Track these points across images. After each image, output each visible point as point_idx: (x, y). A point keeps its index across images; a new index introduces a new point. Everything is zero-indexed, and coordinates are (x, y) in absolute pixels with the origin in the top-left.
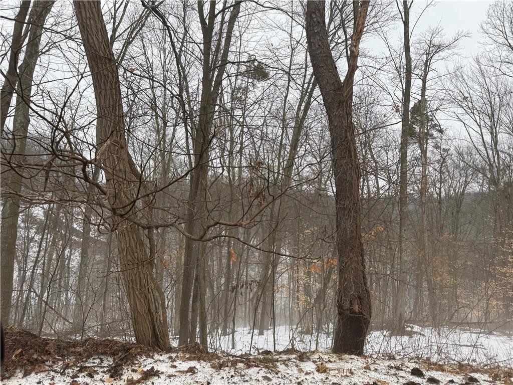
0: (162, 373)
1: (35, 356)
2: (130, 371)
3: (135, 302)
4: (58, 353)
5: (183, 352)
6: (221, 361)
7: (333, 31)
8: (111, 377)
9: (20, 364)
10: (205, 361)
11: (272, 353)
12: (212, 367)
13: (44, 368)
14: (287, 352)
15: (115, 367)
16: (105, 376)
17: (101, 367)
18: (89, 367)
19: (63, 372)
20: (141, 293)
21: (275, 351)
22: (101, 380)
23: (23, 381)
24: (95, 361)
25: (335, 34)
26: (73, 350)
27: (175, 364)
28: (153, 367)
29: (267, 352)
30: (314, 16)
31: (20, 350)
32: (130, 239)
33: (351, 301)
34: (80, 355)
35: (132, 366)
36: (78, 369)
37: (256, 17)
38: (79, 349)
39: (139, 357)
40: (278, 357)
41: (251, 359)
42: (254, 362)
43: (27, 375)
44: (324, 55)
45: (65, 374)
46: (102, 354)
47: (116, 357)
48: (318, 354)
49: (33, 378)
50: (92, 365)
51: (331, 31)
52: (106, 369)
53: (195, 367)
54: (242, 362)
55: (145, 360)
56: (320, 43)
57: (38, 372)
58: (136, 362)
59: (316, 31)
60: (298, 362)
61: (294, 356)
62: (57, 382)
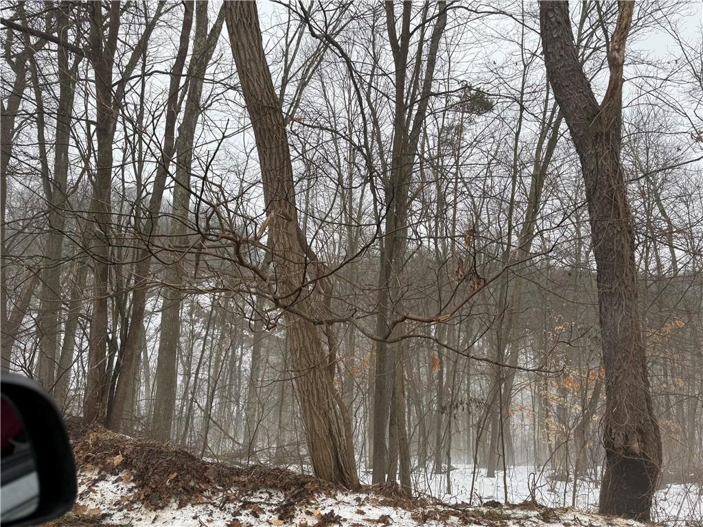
0: (345, 520)
1: (192, 484)
2: (304, 513)
3: (312, 421)
4: (219, 482)
5: (376, 493)
6: (427, 511)
7: (588, 32)
8: (280, 518)
9: (175, 491)
10: (404, 508)
11: (502, 506)
12: (413, 518)
13: (202, 499)
14: (525, 505)
15: (285, 506)
16: (273, 516)
17: (269, 505)
18: (253, 503)
19: (223, 506)
20: (319, 408)
21: (506, 502)
22: (268, 521)
23: (178, 514)
24: (263, 496)
25: (591, 35)
26: (236, 478)
27: (363, 508)
28: (333, 511)
29: (495, 504)
30: (551, 15)
31: (175, 474)
32: (303, 338)
33: (626, 436)
34: (244, 486)
35: (306, 507)
36: (241, 504)
37: (470, 28)
38: (243, 479)
39: (316, 495)
40: (509, 512)
41: (468, 511)
42: (473, 516)
43: (182, 507)
44: (569, 69)
45: (225, 509)
46: (271, 487)
47: (287, 493)
48: (573, 513)
49: (189, 511)
50: (259, 500)
51: (585, 32)
52: (274, 508)
53: (389, 516)
54: (456, 515)
55: (324, 500)
56: (562, 53)
57: (195, 504)
58: (313, 502)
59: (555, 36)
60: (541, 522)
61: (536, 513)
62: (216, 518)
